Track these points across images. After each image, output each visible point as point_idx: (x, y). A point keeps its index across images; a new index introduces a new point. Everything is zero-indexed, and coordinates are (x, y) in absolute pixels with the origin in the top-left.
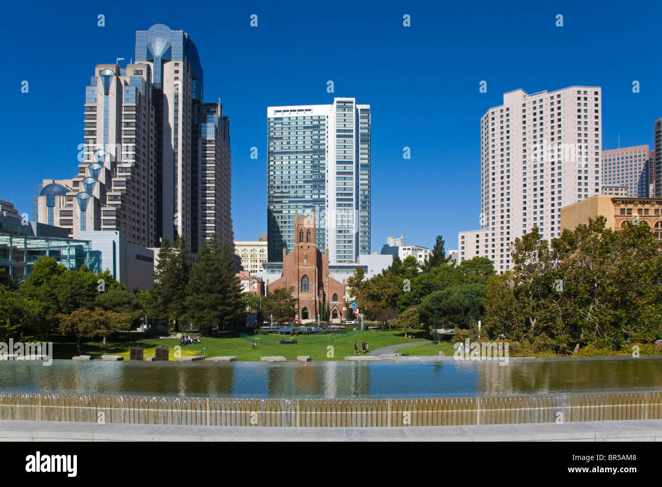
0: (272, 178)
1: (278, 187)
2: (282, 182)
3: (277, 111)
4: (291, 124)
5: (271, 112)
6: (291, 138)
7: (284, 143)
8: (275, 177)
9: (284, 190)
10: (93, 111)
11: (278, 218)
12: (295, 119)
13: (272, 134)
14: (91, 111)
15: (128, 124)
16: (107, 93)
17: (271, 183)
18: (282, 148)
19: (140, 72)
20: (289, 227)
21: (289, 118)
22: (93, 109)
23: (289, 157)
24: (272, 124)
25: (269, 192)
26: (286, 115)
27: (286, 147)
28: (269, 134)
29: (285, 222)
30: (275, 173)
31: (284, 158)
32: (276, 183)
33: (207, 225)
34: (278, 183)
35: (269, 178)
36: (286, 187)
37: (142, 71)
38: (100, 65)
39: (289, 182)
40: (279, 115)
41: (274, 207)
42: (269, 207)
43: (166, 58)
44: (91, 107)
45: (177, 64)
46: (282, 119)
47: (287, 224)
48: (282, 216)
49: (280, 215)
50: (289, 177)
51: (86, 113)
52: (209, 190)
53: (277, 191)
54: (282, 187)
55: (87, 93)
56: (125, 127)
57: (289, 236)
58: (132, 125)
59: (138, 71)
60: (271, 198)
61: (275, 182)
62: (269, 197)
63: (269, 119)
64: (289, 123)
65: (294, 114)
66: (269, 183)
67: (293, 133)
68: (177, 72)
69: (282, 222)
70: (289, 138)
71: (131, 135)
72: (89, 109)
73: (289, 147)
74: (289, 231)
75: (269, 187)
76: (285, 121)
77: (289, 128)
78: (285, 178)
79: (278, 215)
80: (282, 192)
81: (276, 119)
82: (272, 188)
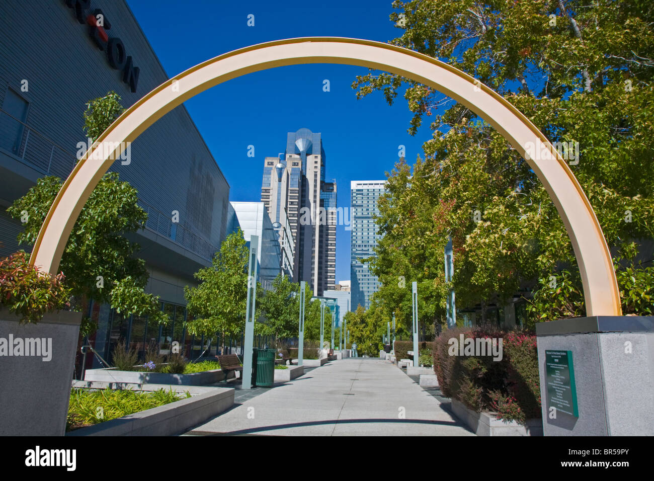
0: (354, 238)
1: (359, 246)
2: (362, 242)
3: (358, 184)
4: (369, 194)
5: (354, 185)
6: (370, 206)
7: (364, 210)
8: (357, 238)
9: (364, 249)
10: (268, 193)
11: (359, 271)
12: (372, 190)
13: (354, 202)
14: (266, 193)
15: (292, 203)
16: (280, 180)
17: (354, 242)
18: (362, 213)
19: (296, 164)
20: (368, 279)
21: (368, 190)
22: (267, 191)
23: (368, 221)
24: (354, 195)
25: (352, 250)
26: (365, 187)
27: (365, 213)
28: (352, 202)
29: (365, 276)
30: (357, 234)
31: (364, 222)
32: (358, 242)
33: (328, 280)
34: (359, 242)
35: (352, 238)
36: (365, 246)
37: (298, 163)
38: (268, 158)
39: (368, 242)
40: (360, 187)
41: (356, 262)
42: (352, 262)
43: (309, 152)
44: (266, 190)
45: (316, 157)
46: (362, 190)
47: (367, 277)
48: (362, 271)
49: (361, 269)
50: (368, 237)
51: (262, 194)
52: (331, 251)
53: (358, 249)
54: (362, 246)
55: (264, 179)
56: (290, 205)
57: (368, 288)
58: (295, 203)
59: (295, 163)
60: (353, 255)
61: (356, 242)
62: (352, 254)
63: (352, 190)
64: (368, 194)
65: (371, 187)
66: (352, 242)
67: (371, 202)
68: (316, 162)
69: (362, 275)
70: (368, 205)
71: (294, 211)
72: (264, 191)
73: (368, 213)
74: (368, 283)
75: (352, 246)
76: (365, 192)
77: (368, 198)
78: (365, 238)
79: (359, 269)
80: (362, 250)
81: (358, 190)
82: (354, 246)
